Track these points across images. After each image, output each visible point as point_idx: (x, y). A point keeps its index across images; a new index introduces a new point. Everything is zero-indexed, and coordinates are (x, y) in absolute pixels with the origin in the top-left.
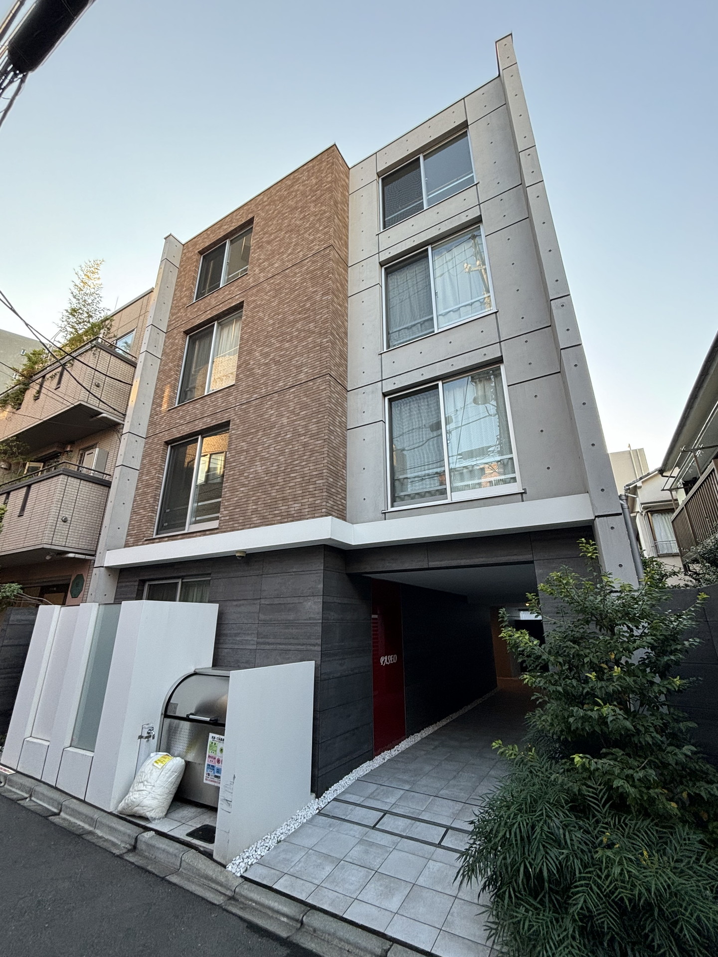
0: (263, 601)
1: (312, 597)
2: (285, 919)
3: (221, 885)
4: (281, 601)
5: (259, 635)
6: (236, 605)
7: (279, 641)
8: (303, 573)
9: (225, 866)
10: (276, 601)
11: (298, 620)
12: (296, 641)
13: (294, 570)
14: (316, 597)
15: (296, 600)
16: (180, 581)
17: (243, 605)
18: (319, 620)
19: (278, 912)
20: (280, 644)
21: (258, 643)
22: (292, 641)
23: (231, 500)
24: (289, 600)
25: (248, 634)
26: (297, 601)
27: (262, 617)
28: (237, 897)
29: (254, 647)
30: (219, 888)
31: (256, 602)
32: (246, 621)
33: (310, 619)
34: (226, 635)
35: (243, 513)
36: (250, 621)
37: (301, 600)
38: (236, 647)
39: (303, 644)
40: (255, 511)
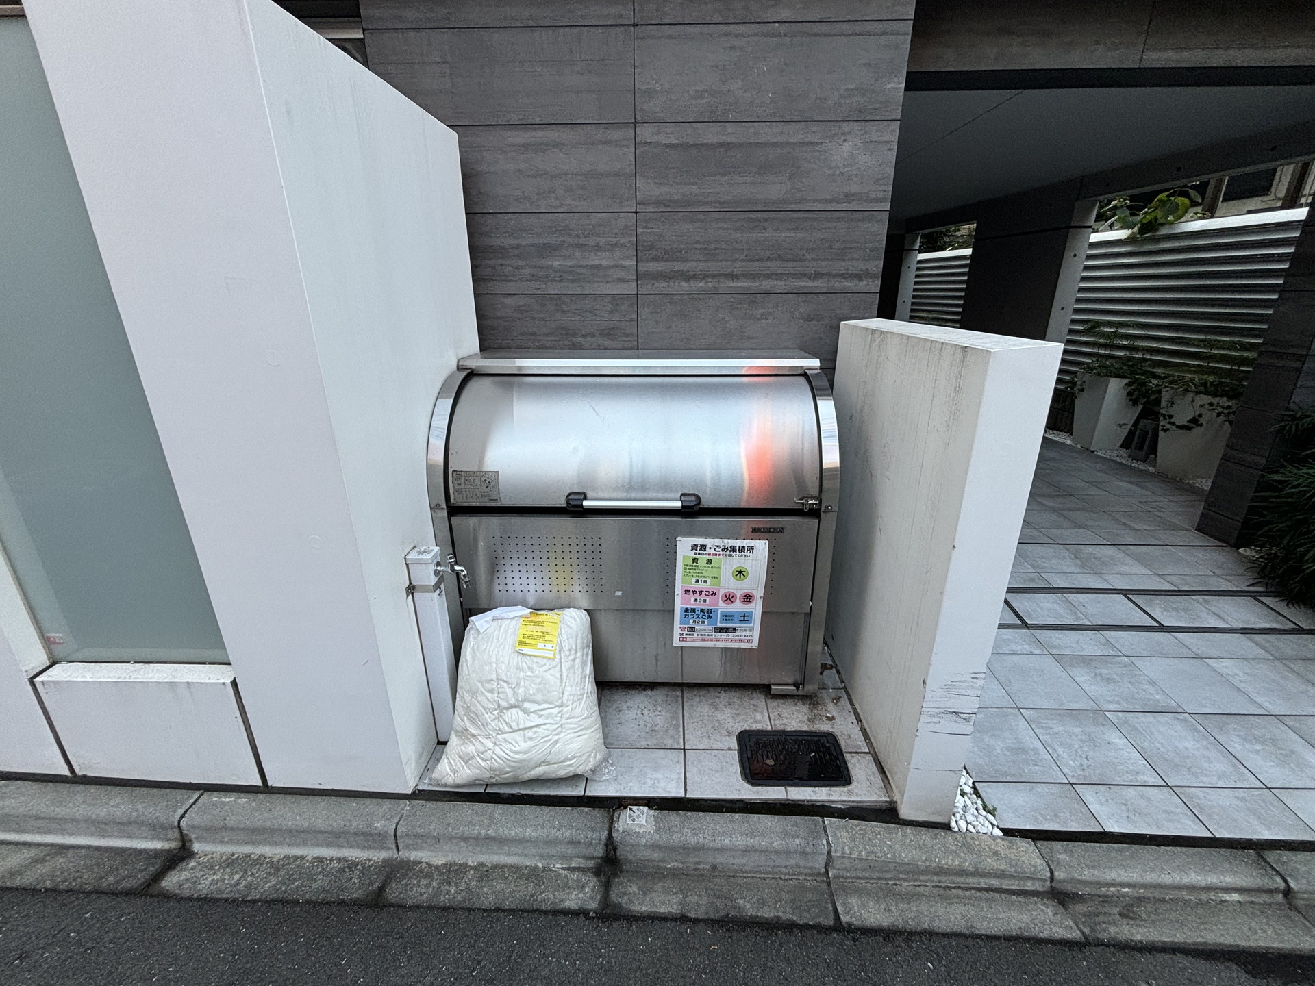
0: (646, 133)
1: (856, 127)
2: (1235, 897)
3: (1002, 875)
4: (731, 134)
5: (641, 249)
6: (526, 147)
7: (725, 267)
8: (823, 28)
9: (946, 827)
10: (710, 135)
11: (802, 200)
12: (790, 267)
13: (785, 14)
14: (873, 127)
15: (794, 134)
17: (557, 145)
18: (882, 200)
19: (1207, 889)
20: (732, 276)
21: (639, 276)
22: (774, 266)
24: (768, 133)
25: (598, 248)
26: (798, 138)
27: (648, 188)
29: (631, 288)
30: (995, 883)
31: (616, 134)
32: (582, 205)
33: (848, 197)
34: (502, 252)
36: (599, 204)
37: (814, 133)
38: (552, 288)
39: (817, 276)
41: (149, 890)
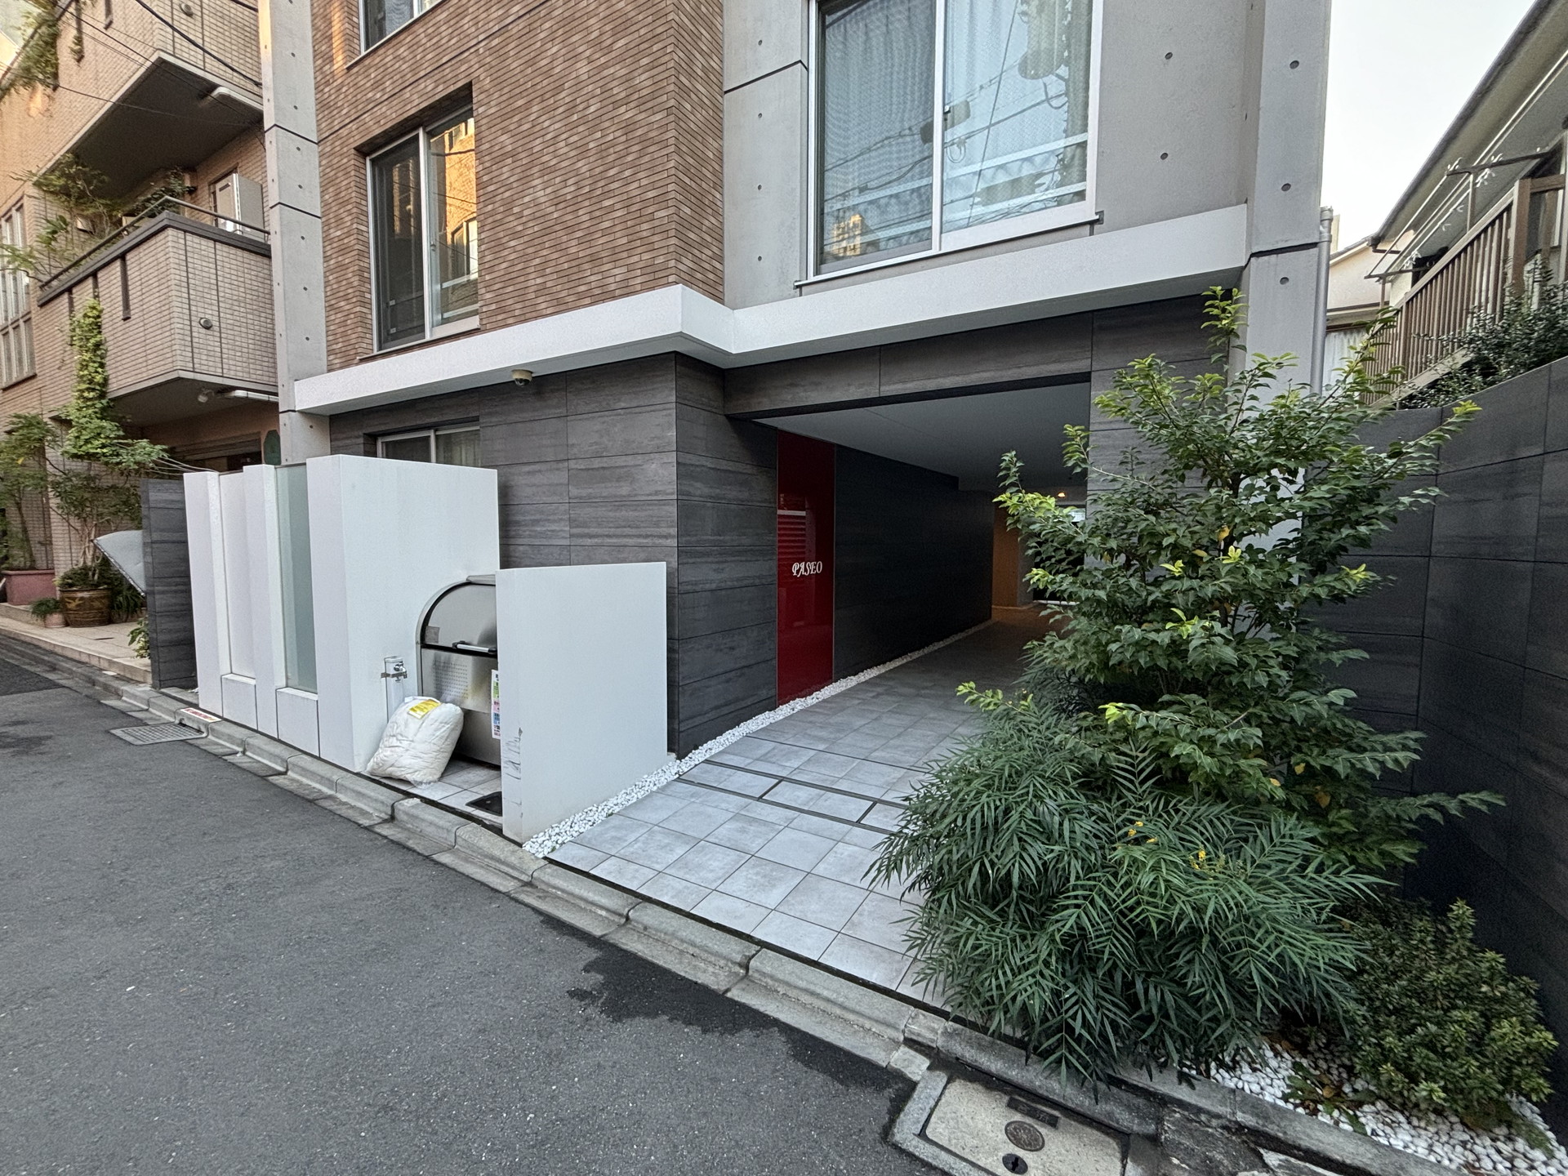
0: (572, 464)
1: (657, 455)
2: (604, 913)
3: (513, 868)
4: (605, 462)
5: (572, 522)
6: (529, 472)
7: (605, 531)
8: (637, 410)
9: (520, 845)
10: (597, 463)
11: (636, 495)
12: (634, 531)
13: (623, 405)
14: (666, 455)
15: (630, 461)
16: (432, 434)
17: (540, 471)
18: (672, 494)
19: (593, 903)
20: (608, 536)
21: (572, 536)
22: (627, 531)
23: (496, 268)
24: (621, 461)
25: (555, 521)
26: (632, 463)
27: (574, 491)
28: (537, 883)
29: (566, 542)
30: (511, 871)
31: (560, 465)
32: (549, 500)
33: (657, 493)
34: (518, 523)
35: (521, 295)
36: (556, 499)
37: (639, 460)
38: (537, 542)
39: (647, 536)
40: (541, 290)
41: (264, 778)
